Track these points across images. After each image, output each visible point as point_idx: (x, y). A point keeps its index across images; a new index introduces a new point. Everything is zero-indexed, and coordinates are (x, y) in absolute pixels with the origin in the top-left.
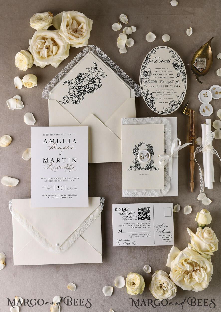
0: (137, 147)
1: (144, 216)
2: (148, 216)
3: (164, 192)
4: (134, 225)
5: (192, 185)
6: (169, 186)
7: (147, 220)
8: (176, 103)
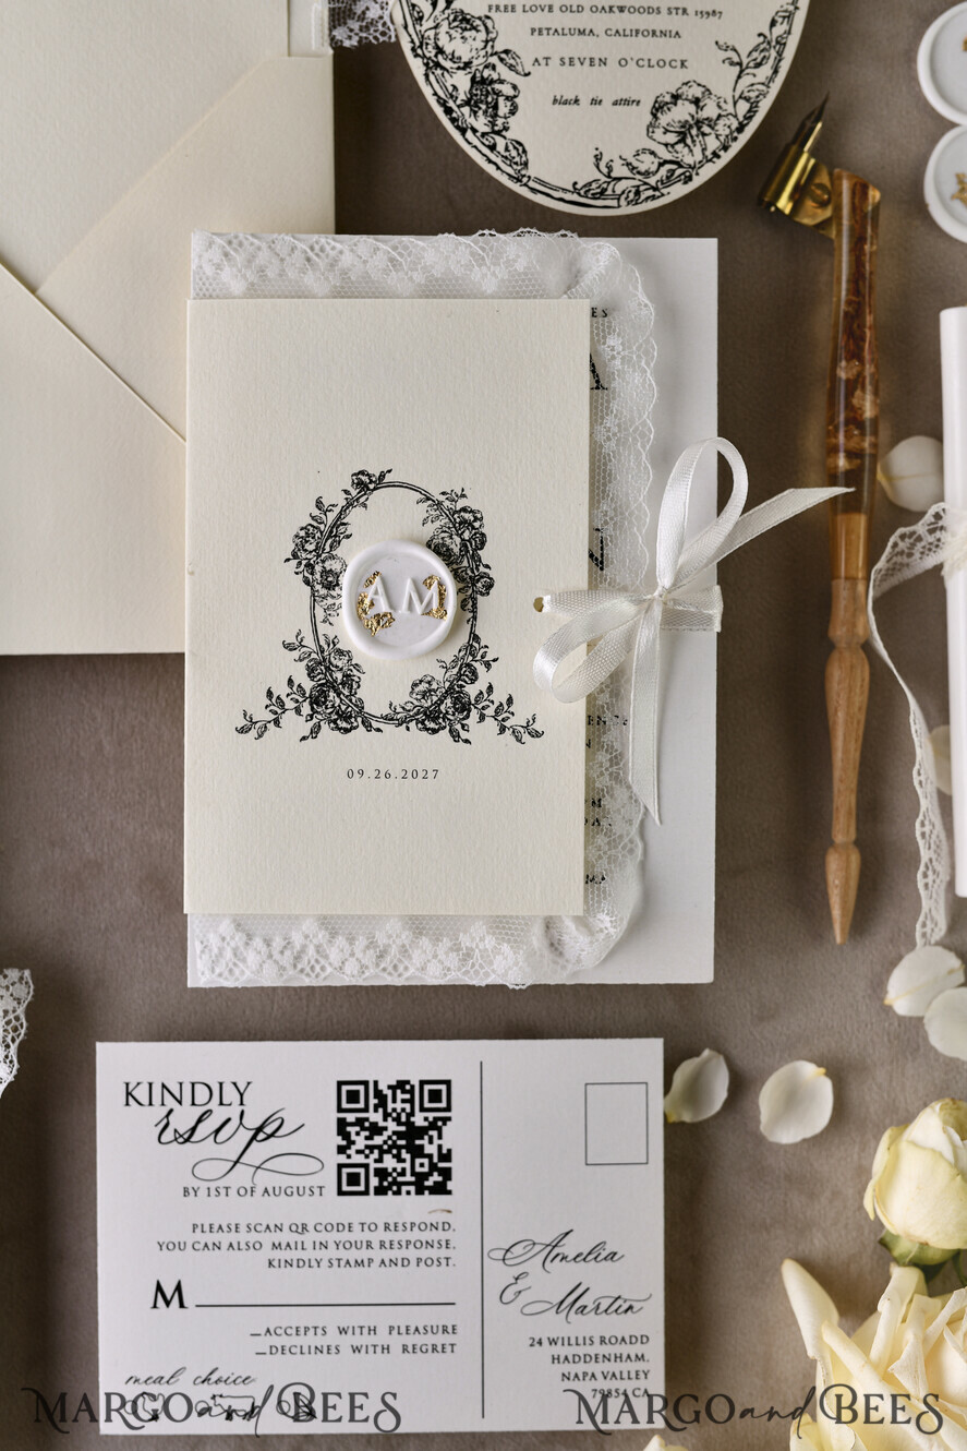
0: (337, 510)
1: (389, 1162)
2: (430, 1156)
3: (574, 939)
4: (293, 1238)
5: (840, 873)
6: (626, 891)
7: (420, 1192)
8: (710, 111)
